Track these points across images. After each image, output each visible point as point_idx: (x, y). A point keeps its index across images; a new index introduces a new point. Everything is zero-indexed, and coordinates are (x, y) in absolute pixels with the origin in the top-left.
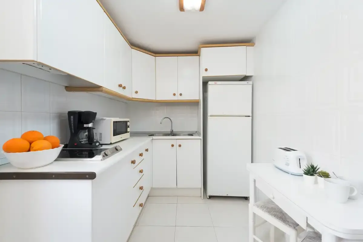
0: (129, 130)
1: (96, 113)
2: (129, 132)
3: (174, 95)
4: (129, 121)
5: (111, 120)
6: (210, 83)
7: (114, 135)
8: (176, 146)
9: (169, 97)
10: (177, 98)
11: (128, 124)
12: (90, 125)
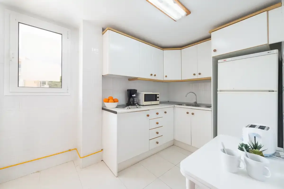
0: (158, 99)
1: (137, 90)
2: (159, 100)
3: (194, 74)
4: (159, 94)
5: (143, 94)
6: (219, 61)
7: (145, 101)
8: (190, 113)
9: (191, 77)
10: (197, 77)
11: (158, 96)
12: (134, 95)
